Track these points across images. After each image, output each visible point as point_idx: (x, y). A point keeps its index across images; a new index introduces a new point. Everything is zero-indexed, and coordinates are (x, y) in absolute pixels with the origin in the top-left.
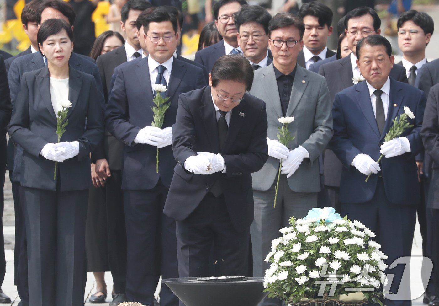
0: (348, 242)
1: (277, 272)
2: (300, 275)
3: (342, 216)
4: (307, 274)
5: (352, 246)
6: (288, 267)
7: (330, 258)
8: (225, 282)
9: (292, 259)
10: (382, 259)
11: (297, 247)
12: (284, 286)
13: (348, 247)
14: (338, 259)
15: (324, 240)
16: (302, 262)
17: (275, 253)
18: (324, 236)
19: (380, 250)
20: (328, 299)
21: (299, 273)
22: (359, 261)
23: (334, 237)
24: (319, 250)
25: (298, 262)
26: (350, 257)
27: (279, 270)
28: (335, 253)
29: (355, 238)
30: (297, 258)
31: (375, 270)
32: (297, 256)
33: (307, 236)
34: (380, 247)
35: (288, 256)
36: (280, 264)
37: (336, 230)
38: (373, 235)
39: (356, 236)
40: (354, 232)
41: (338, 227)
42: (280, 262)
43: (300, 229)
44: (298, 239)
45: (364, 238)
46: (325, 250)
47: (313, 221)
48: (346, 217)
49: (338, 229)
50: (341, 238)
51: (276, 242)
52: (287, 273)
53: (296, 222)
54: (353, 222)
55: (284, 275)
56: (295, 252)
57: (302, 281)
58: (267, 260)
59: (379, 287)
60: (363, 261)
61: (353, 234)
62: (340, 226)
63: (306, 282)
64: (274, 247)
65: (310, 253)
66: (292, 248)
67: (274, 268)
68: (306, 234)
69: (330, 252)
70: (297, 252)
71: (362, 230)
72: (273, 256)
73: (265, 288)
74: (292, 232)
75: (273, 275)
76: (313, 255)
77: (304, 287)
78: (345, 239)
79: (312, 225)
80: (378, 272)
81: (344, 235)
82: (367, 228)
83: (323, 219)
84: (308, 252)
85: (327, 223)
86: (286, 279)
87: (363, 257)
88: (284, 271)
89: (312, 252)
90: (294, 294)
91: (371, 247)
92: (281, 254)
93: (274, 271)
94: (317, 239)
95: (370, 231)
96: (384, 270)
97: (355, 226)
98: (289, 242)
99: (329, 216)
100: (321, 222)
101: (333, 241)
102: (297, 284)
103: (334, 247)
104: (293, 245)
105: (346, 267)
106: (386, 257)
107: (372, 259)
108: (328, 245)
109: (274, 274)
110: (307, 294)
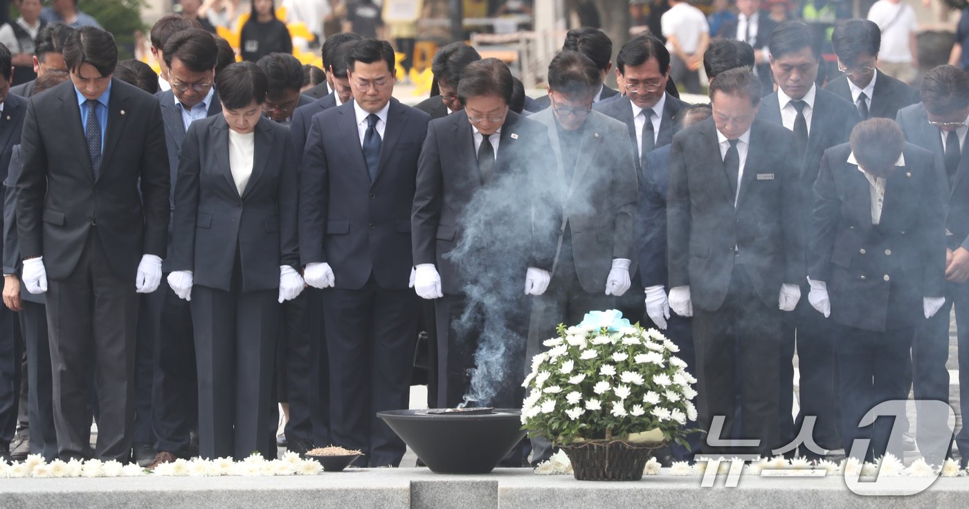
0: (640, 359)
1: (540, 402)
2: (572, 406)
3: (633, 323)
4: (582, 404)
5: (646, 364)
6: (556, 395)
7: (615, 381)
8: (466, 416)
9: (561, 383)
10: (689, 383)
11: (568, 367)
12: (550, 421)
13: (640, 365)
14: (626, 383)
15: (606, 357)
16: (575, 388)
17: (537, 375)
18: (606, 351)
19: (686, 370)
20: (612, 440)
21: (571, 404)
22: (657, 386)
23: (621, 352)
24: (599, 370)
25: (569, 388)
26: (643, 380)
27: (543, 398)
28: (622, 374)
29: (650, 353)
30: (569, 382)
31: (679, 399)
32: (568, 379)
33: (582, 351)
34: (686, 365)
35: (556, 379)
36: (544, 391)
37: (623, 343)
38: (675, 349)
39: (652, 350)
40: (649, 344)
41: (626, 338)
42: (543, 388)
43: (573, 341)
44: (569, 355)
45: (663, 353)
46: (607, 370)
47: (590, 329)
48: (638, 323)
49: (626, 341)
50: (630, 354)
51: (538, 359)
52: (554, 403)
53: (566, 331)
54: (647, 330)
55: (549, 406)
56: (565, 373)
57: (575, 414)
58: (525, 384)
59: (684, 423)
60: (661, 386)
61: (647, 349)
62: (629, 336)
63: (581, 416)
64: (535, 367)
65: (587, 375)
66: (561, 368)
67: (535, 395)
68: (581, 348)
69: (615, 373)
70: (567, 374)
71: (661, 342)
72: (534, 379)
73: (523, 423)
74: (561, 345)
75: (534, 406)
76: (591, 378)
77: (578, 423)
78: (635, 355)
79: (589, 335)
80: (683, 402)
81: (634, 349)
82: (668, 338)
83: (605, 326)
84: (583, 373)
85: (610, 332)
86: (552, 411)
87: (662, 380)
88: (549, 400)
89: (589, 373)
90: (564, 433)
91: (673, 367)
92: (545, 375)
93: (535, 401)
94: (597, 355)
95: (672, 343)
96: (692, 398)
97: (650, 337)
98: (557, 358)
99: (613, 322)
100: (602, 331)
101: (619, 357)
102: (568, 418)
103: (620, 366)
104: (563, 364)
105: (637, 394)
106: (694, 381)
107: (675, 383)
108: (613, 363)
109: (536, 404)
110: (582, 432)
